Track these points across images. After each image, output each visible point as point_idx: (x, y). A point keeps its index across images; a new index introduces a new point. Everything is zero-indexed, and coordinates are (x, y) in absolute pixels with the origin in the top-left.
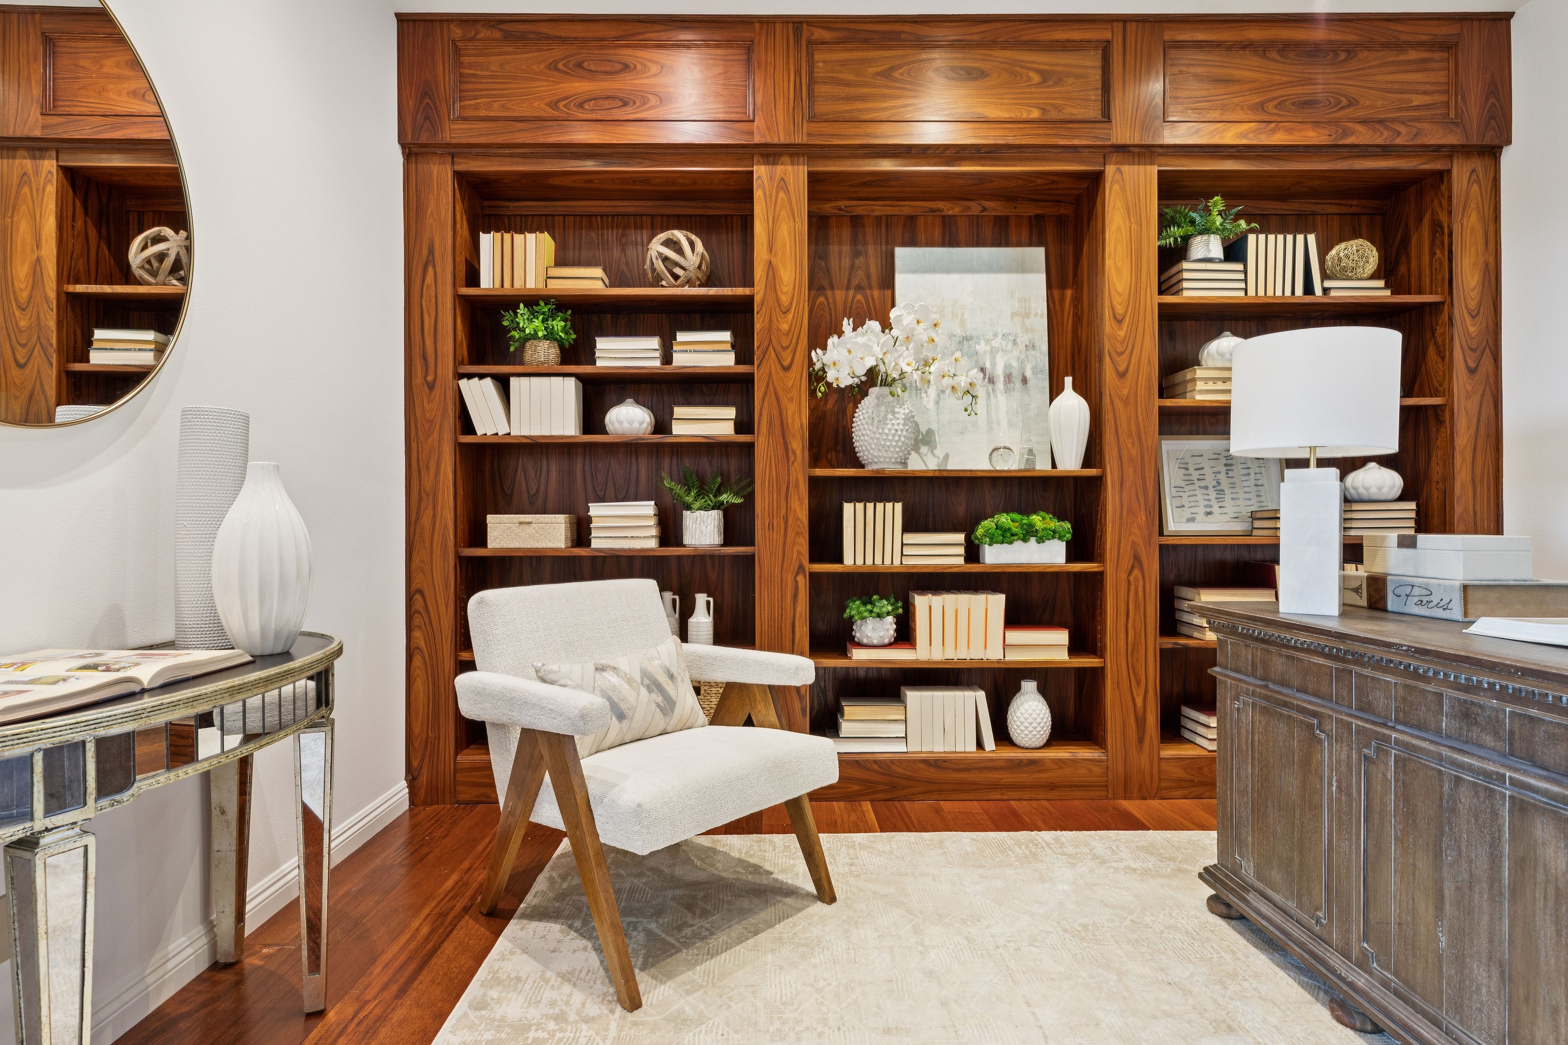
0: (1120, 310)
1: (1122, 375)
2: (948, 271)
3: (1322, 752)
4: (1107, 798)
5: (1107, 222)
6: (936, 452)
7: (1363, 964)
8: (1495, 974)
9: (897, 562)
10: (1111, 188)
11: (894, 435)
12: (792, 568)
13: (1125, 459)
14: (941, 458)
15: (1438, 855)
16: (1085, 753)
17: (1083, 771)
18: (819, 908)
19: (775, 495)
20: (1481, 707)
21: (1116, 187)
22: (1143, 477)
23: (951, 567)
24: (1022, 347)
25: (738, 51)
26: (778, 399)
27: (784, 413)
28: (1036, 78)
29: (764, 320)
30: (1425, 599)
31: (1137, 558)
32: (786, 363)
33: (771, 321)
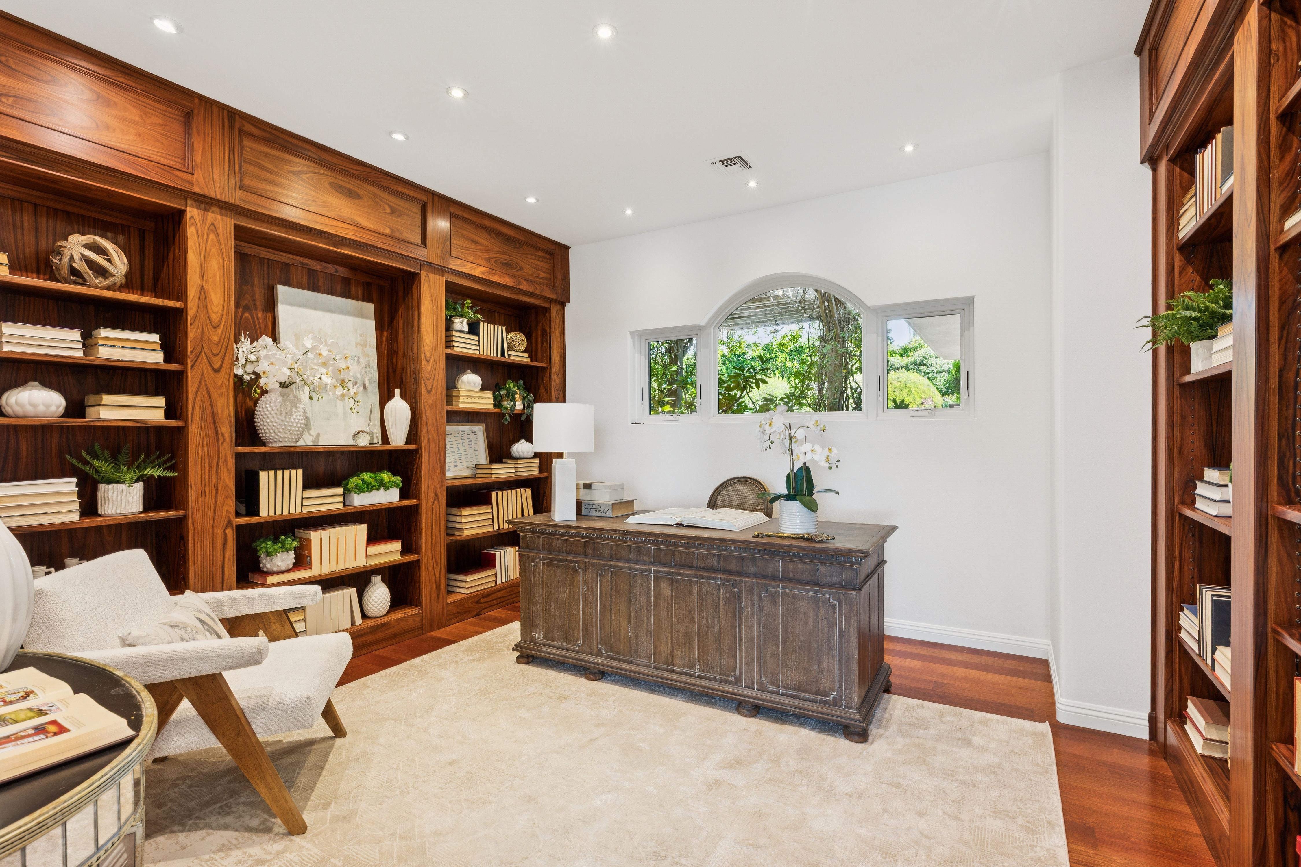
0: (428, 355)
1: (429, 392)
2: (315, 308)
3: (579, 576)
4: (423, 634)
5: (422, 303)
6: (311, 432)
7: (599, 654)
8: (649, 635)
9: (298, 511)
10: (424, 284)
11: (297, 423)
12: (222, 524)
13: (431, 439)
14: (315, 436)
15: (629, 602)
16: (411, 611)
17: (411, 622)
18: (339, 741)
19: (207, 469)
20: (644, 548)
21: (426, 284)
22: (439, 449)
23: (335, 511)
24: (363, 366)
25: (177, 112)
26: (209, 393)
27: (215, 405)
28: (388, 210)
29: (196, 331)
30: (598, 510)
31: (436, 495)
32: (216, 366)
33: (202, 332)
